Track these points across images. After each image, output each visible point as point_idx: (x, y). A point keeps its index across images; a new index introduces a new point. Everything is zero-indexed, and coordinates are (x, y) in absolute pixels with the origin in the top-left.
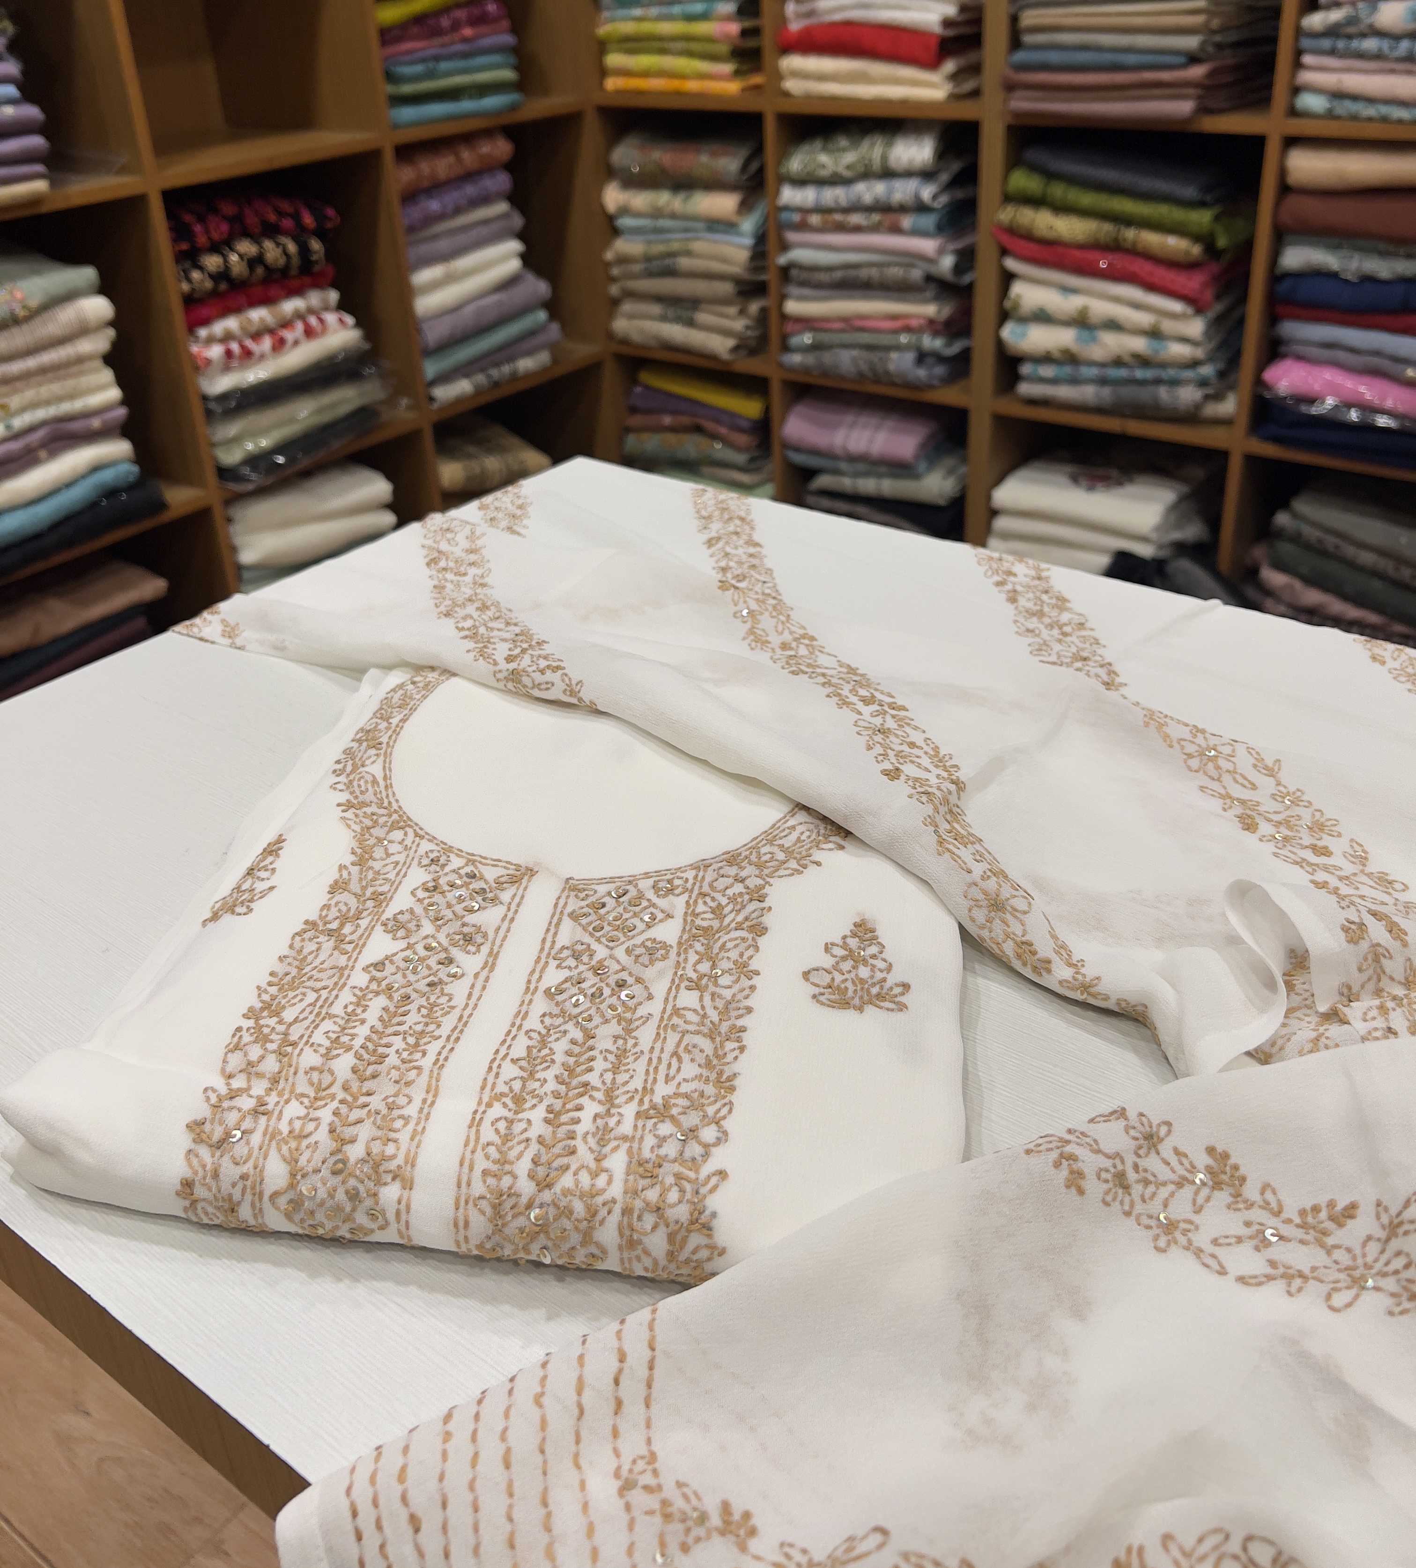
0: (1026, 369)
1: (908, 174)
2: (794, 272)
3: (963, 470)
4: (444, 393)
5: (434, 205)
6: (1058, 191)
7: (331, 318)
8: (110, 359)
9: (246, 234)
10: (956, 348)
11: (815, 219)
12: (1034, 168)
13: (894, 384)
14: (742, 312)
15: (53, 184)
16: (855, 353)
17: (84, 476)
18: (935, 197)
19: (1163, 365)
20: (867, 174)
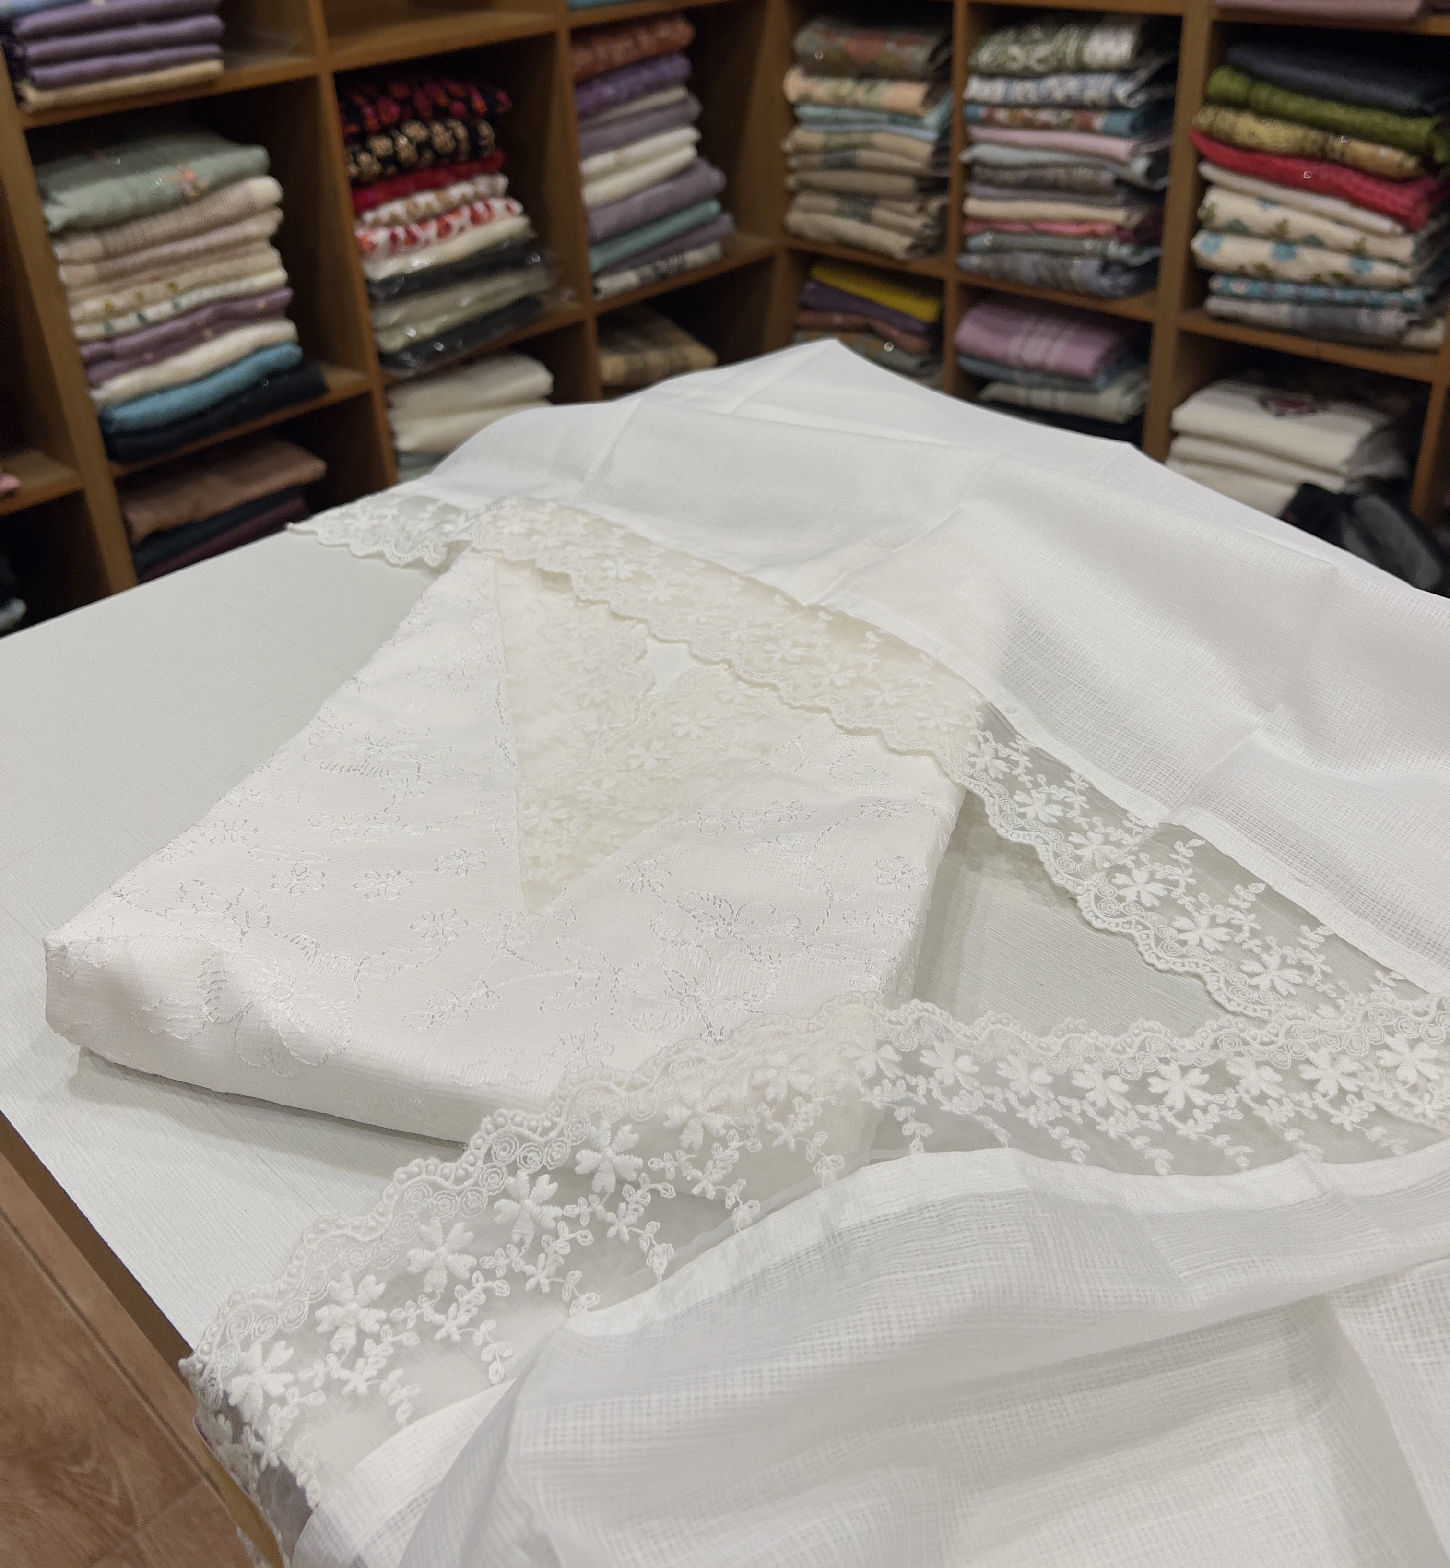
0: (1216, 284)
1: (1103, 70)
2: (977, 170)
3: (1145, 386)
4: (609, 284)
5: (608, 91)
6: (1263, 94)
7: (498, 205)
8: (277, 241)
9: (416, 117)
10: (1145, 257)
11: (1002, 115)
12: (1239, 68)
13: (1074, 293)
14: (921, 210)
15: (228, 64)
16: (1036, 257)
17: (247, 356)
18: (1130, 96)
19: (1366, 287)
20: (1059, 69)
